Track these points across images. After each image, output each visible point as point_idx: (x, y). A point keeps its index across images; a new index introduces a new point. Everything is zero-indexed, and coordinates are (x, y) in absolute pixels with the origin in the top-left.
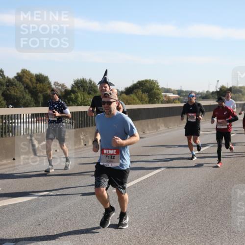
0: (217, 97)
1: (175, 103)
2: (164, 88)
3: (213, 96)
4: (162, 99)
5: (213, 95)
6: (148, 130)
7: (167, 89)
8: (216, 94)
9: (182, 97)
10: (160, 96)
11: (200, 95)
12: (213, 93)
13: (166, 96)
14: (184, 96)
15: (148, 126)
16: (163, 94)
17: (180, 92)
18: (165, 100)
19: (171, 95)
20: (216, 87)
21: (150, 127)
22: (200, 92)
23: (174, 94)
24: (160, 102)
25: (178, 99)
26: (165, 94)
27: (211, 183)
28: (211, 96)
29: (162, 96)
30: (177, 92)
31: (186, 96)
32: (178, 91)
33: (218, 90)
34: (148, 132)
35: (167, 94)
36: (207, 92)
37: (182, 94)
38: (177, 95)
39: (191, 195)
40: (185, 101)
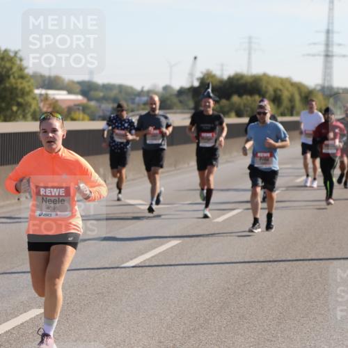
0: (191, 104)
1: (73, 119)
2: (42, 76)
3: (181, 102)
4: (33, 106)
5: (182, 98)
7: (50, 77)
8: (190, 95)
9: (93, 103)
10: (28, 99)
11: (145, 99)
12: (181, 92)
13: (46, 98)
14: (98, 100)
16: (37, 92)
17: (87, 89)
18: (45, 110)
19: (60, 95)
20: (191, 75)
22: (146, 89)
23: (70, 92)
24: (29, 116)
25: (84, 109)
26: (43, 92)
28: (175, 100)
29: (34, 99)
30: (78, 88)
31: (104, 99)
32: (81, 83)
33: (196, 84)
35: (51, 92)
36: (166, 88)
37: (92, 93)
38: (80, 97)
40: (101, 114)
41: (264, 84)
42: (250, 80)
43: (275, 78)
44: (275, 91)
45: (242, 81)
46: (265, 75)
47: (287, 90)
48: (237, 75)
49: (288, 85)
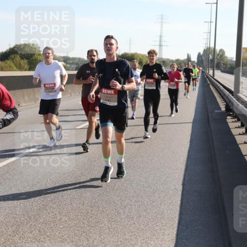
6: (24, 102)
15: (24, 97)
21: (26, 98)
27: (93, 163)
30: (62, 59)
34: (24, 104)
39: (68, 178)
41: (136, 57)
42: (130, 55)
43: (140, 54)
44: (140, 60)
45: (127, 56)
46: (136, 53)
47: (145, 59)
48: (125, 53)
49: (145, 57)
